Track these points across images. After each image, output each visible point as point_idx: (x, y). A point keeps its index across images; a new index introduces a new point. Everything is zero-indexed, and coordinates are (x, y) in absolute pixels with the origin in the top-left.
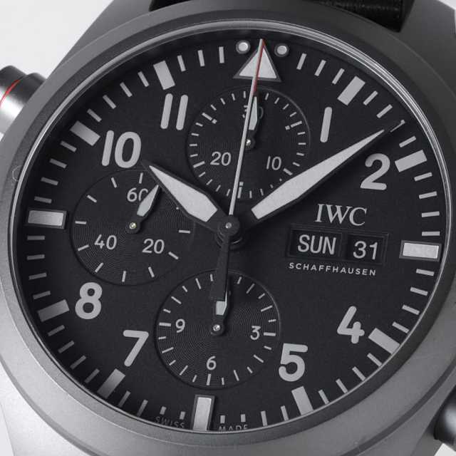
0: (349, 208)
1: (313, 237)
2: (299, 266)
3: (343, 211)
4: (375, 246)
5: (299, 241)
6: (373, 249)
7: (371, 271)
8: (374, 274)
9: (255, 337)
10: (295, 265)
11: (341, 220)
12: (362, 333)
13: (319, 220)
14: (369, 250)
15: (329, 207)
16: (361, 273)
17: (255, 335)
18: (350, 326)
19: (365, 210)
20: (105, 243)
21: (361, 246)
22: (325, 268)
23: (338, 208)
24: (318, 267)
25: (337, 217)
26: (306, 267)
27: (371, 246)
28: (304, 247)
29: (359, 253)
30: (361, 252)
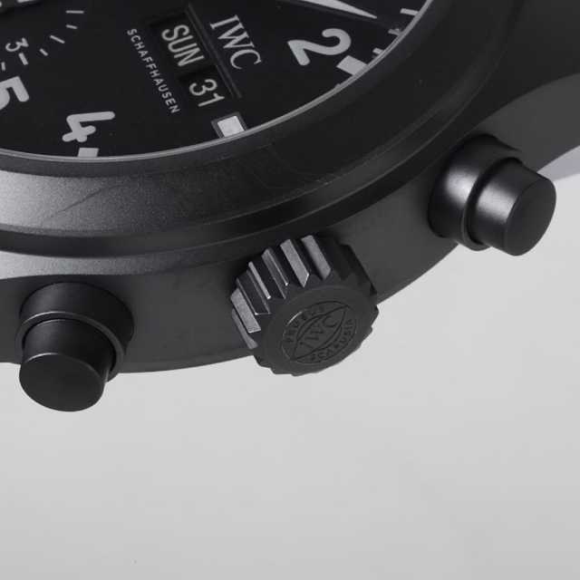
0: (251, 44)
1: (190, 37)
2: (136, 39)
3: (243, 41)
4: (218, 98)
5: (175, 26)
6: (214, 98)
7: (176, 107)
8: (173, 111)
9: (11, 47)
10: (135, 34)
11: (229, 46)
12: (82, 139)
13: (213, 26)
14: (209, 95)
15: (240, 26)
16: (167, 99)
17: (13, 46)
18: (84, 124)
19: (259, 61)
21: (210, 85)
22: (150, 63)
23: (245, 35)
24: (146, 56)
25: (230, 40)
26: (140, 45)
27: (215, 95)
28: (170, 35)
29: (198, 89)
30: (201, 90)
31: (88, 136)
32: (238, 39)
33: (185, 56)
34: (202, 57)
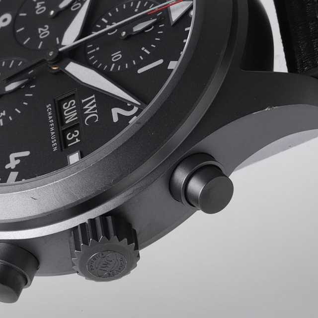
0: (96, 111)
1: (75, 107)
2: (49, 110)
3: (94, 109)
4: (77, 141)
5: (70, 101)
7: (56, 147)
8: (54, 150)
10: (50, 107)
11: (86, 112)
12: (13, 167)
13: (83, 101)
14: (74, 139)
15: (94, 101)
16: (53, 143)
18: (16, 159)
19: (97, 120)
20: (40, 7)
21: (76, 134)
22: (52, 123)
23: (95, 105)
24: (51, 119)
25: (88, 109)
26: (50, 113)
27: (77, 139)
28: (66, 106)
29: (70, 136)
30: (72, 136)
31: (16, 165)
32: (92, 108)
33: (70, 118)
34: (77, 118)
